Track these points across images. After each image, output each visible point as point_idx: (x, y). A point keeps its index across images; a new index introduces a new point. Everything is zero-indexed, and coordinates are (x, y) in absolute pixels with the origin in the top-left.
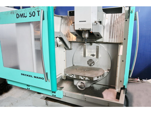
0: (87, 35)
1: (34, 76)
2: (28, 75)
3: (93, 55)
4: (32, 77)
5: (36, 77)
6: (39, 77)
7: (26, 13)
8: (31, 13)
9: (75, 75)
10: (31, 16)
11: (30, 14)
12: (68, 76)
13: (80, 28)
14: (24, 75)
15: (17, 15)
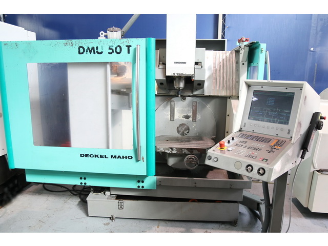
0: (182, 85)
1: (112, 156)
2: (96, 156)
3: (187, 117)
4: (105, 157)
5: (115, 156)
6: (123, 156)
7: (102, 47)
8: (114, 48)
9: (176, 148)
10: (113, 52)
11: (110, 49)
12: (163, 151)
13: (174, 74)
14: (86, 156)
15: (79, 49)
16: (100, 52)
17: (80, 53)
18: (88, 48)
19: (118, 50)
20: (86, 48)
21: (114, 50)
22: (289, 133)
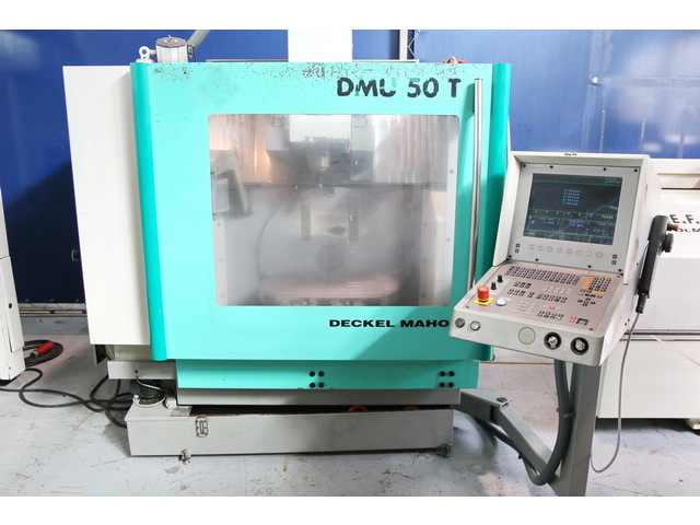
7: (394, 82)
8: (420, 84)
10: (418, 92)
11: (411, 85)
15: (340, 83)
16: (387, 91)
17: (340, 93)
18: (362, 82)
19: (431, 89)
20: (356, 83)
21: (422, 88)
22: (614, 263)
